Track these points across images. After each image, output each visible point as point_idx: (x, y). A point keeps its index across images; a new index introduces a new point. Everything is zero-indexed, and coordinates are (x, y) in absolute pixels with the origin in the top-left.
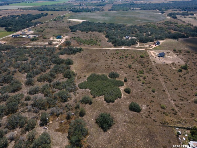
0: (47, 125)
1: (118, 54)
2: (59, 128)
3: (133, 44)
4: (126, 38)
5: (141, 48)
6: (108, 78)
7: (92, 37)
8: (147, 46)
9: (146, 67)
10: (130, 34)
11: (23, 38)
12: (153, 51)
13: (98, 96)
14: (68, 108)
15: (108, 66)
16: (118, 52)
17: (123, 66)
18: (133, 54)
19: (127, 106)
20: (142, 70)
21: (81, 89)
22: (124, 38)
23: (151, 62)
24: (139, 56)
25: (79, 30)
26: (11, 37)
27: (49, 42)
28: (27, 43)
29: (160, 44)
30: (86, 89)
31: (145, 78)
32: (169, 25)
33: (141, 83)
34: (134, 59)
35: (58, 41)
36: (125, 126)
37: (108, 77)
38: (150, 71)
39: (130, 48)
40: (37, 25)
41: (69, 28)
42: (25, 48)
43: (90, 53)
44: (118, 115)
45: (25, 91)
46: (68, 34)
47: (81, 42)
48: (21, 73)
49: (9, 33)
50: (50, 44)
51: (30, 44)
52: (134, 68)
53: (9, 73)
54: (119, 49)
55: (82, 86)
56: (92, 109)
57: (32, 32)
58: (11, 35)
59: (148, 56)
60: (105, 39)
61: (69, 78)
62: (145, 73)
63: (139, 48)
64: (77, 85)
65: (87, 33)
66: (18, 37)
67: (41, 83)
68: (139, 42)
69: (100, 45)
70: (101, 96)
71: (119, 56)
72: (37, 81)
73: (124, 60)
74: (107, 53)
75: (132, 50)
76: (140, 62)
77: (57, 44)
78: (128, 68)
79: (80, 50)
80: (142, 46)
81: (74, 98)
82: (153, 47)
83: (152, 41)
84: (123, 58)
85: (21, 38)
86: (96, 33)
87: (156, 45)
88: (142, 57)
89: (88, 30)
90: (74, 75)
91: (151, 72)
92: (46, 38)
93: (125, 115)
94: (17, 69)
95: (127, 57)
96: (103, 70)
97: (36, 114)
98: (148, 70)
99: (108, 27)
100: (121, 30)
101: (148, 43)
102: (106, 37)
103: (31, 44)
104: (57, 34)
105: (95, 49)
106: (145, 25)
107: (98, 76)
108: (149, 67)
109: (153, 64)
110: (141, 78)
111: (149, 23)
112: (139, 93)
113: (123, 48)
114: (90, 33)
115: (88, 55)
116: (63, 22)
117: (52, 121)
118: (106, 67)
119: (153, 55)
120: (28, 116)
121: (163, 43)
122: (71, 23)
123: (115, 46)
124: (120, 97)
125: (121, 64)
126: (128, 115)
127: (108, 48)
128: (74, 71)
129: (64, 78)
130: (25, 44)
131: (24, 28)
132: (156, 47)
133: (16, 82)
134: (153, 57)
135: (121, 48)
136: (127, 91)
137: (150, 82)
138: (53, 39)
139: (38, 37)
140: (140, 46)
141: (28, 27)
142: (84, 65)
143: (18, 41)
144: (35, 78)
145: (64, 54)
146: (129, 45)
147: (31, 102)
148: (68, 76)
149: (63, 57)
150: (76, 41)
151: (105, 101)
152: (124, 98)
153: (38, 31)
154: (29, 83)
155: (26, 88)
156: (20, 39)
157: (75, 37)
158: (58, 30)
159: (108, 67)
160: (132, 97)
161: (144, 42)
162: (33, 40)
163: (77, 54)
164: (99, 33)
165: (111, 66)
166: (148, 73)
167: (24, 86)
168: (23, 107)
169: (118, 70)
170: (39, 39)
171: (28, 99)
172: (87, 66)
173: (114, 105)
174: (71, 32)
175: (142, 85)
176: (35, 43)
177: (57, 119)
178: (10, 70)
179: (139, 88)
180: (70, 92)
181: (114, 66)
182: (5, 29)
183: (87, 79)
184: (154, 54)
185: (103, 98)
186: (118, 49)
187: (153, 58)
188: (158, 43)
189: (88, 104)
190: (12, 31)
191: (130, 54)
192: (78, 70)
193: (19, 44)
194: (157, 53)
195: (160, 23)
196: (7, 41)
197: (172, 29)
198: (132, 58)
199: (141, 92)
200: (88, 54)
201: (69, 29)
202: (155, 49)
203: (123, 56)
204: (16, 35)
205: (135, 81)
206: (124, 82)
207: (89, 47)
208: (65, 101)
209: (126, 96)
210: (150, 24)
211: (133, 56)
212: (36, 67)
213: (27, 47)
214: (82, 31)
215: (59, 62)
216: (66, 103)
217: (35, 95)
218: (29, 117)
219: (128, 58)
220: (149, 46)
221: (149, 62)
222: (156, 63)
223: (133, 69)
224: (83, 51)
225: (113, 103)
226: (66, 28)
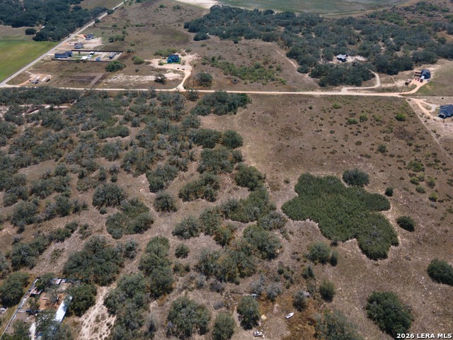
0: (257, 325)
1: (339, 110)
2: (289, 333)
3: (365, 80)
4: (340, 59)
5: (389, 90)
6: (345, 187)
7: (254, 57)
8: (400, 83)
9: (421, 149)
10: (344, 45)
11: (85, 61)
12: (422, 101)
13: (343, 241)
14: (287, 278)
15: (331, 150)
16: (339, 104)
17: (365, 148)
18: (375, 110)
19: (422, 269)
20: (416, 160)
21: (293, 219)
22: (335, 61)
23: (427, 133)
24: (391, 114)
25: (213, 34)
26: (52, 60)
27: (156, 76)
28: (102, 79)
29: (432, 77)
30: (304, 220)
31: (431, 185)
32: (432, 16)
33: (427, 200)
34: (383, 125)
35: (175, 72)
36: (437, 325)
37: (343, 182)
38: (435, 161)
39: (361, 92)
40: (100, 18)
41: (185, 27)
42: (105, 95)
43: (270, 108)
44: (410, 294)
45: (165, 227)
46: (192, 48)
47: (233, 74)
48: (131, 175)
49: (40, 45)
50: (162, 81)
51: (109, 81)
52: (393, 152)
53: (102, 179)
54: (335, 96)
55: (293, 211)
56: (344, 277)
57: (96, 42)
58: (51, 54)
59: (413, 115)
60: (287, 61)
61: (252, 189)
62: (427, 169)
63: (383, 90)
64: (279, 210)
65: (236, 42)
66: (69, 58)
67: (191, 202)
68: (378, 71)
69: (283, 83)
70: (350, 241)
71: (344, 116)
72: (180, 197)
73: (361, 129)
74: (311, 108)
75: (368, 97)
76: (402, 134)
77: (177, 82)
78: (380, 154)
79: (244, 100)
80: (389, 85)
81: (288, 248)
82: (416, 86)
83: (409, 68)
84: (354, 122)
85: (78, 61)
86: (259, 43)
87: (422, 81)
88: (400, 119)
89: (235, 35)
90: (260, 178)
91: (440, 165)
92: (141, 63)
93: (427, 296)
94: (117, 164)
95: (363, 119)
96: (322, 161)
97: (219, 294)
98: (431, 160)
99: (282, 25)
100: (319, 34)
101: (400, 73)
102: (290, 55)
103: (112, 83)
104: (164, 49)
105: (278, 95)
106: (372, 17)
107: (319, 181)
108: (428, 151)
109: (437, 141)
110: (423, 184)
111: (380, 7)
112: (435, 228)
113: (345, 91)
114: (245, 44)
115: (268, 115)
116: (161, 7)
117: (265, 313)
118: (326, 150)
119: (427, 112)
120: (204, 301)
121: (436, 73)
122: (183, 11)
123: (322, 85)
124: (396, 244)
125: (359, 143)
126: (435, 295)
127: (308, 90)
128: (253, 165)
129: (240, 187)
130: (98, 83)
131: (72, 31)
132: (424, 86)
133: (133, 203)
134: (429, 118)
135: (340, 91)
136: (406, 225)
137: (447, 196)
138: (160, 64)
139: (119, 59)
140: (384, 86)
141: (81, 26)
142: (270, 146)
143: (76, 71)
144: (174, 189)
145: (209, 113)
146: (355, 83)
147: (191, 261)
148: (250, 184)
149: (209, 123)
150: (218, 69)
151: (365, 256)
152: (405, 245)
153: (112, 40)
154: (166, 206)
155: (162, 220)
156: (78, 65)
157: (213, 59)
158: (159, 33)
159: (331, 153)
160: (423, 241)
161: (390, 73)
162: (113, 68)
163: (241, 111)
164: (266, 43)
165: (337, 147)
166: (432, 168)
167: (157, 214)
168: (181, 276)
169: (359, 160)
170: (125, 67)
171: (182, 253)
172: (279, 151)
173: (389, 266)
174: (196, 39)
175: (432, 206)
176: (119, 77)
177: (275, 310)
178: (105, 168)
179: (428, 215)
180: (271, 229)
181: (343, 149)
182: (28, 32)
183: (296, 191)
184: (428, 108)
185: (357, 247)
186: (332, 96)
187: (428, 120)
188: (427, 76)
189: (329, 264)
190: (46, 40)
191: (368, 109)
192: (263, 162)
193: (83, 82)
194: (434, 107)
195: (407, 9)
196: (48, 71)
197: (444, 29)
198: (378, 121)
199: (439, 225)
200: (267, 112)
201: (186, 31)
202: (423, 92)
203: (356, 117)
204: (64, 54)
205: (412, 193)
206: (387, 197)
207: (260, 90)
208: (272, 256)
209: (408, 237)
210: (381, 10)
211: (377, 117)
212: (159, 157)
213: (109, 92)
214: (223, 37)
215: (206, 140)
216: (276, 262)
217: (192, 239)
218: (208, 304)
219: (367, 124)
220: (407, 84)
221: (422, 133)
222: (442, 136)
223: (392, 156)
224: (250, 102)
225: (386, 260)
226: (178, 29)
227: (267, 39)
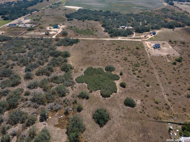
0: (46, 120)
1: (114, 45)
2: (58, 123)
3: (129, 35)
4: (122, 27)
5: (137, 38)
6: (104, 72)
7: (88, 26)
8: (143, 36)
9: (141, 59)
10: (126, 23)
11: (20, 27)
12: (149, 42)
13: (95, 91)
14: (66, 103)
15: (104, 59)
16: (115, 43)
17: (119, 59)
18: (129, 45)
19: (123, 101)
20: (137, 63)
21: (78, 83)
22: (121, 28)
23: (146, 54)
24: (135, 47)
25: (76, 19)
26: (7, 26)
27: (46, 32)
28: (24, 33)
29: (156, 34)
30: (83, 83)
31: (140, 72)
32: (166, 13)
33: (136, 77)
34: (130, 51)
35: (55, 31)
36: (120, 121)
37: (104, 70)
38: (146, 63)
39: (126, 39)
40: (33, 13)
41: (66, 16)
42: (23, 39)
43: (87, 44)
44: (113, 110)
45: (25, 85)
46: (65, 23)
47: (77, 32)
48: (19, 67)
49: (5, 21)
50: (47, 34)
51: (27, 34)
52: (130, 60)
53: (8, 67)
54: (115, 40)
55: (79, 80)
56: (89, 104)
57: (28, 21)
58: (8, 25)
59: (143, 47)
60: (101, 28)
61: (66, 72)
62: (140, 66)
63: (135, 38)
64: (74, 80)
65: (83, 21)
66: (14, 26)
67: (40, 76)
68: (136, 32)
69: (96, 36)
70: (98, 91)
71: (115, 47)
72: (36, 74)
73: (120, 52)
74: (103, 44)
75: (128, 41)
76: (136, 54)
77: (54, 34)
78: (124, 61)
79: (77, 41)
80: (138, 37)
81: (71, 93)
82: (149, 37)
83: (148, 31)
84: (119, 50)
85: (17, 27)
86: (93, 22)
87: (151, 36)
88: (137, 49)
89: (84, 19)
90: (71, 68)
91: (146, 65)
92: (42, 28)
93: (120, 110)
94: (15, 62)
95: (123, 48)
96: (99, 63)
97: (36, 109)
98: (144, 63)
99: (104, 16)
100: (117, 19)
101: (144, 33)
102: (103, 26)
103: (28, 35)
104: (53, 24)
105: (92, 40)
106: (141, 13)
107: (95, 69)
108: (144, 60)
109: (149, 56)
110: (136, 72)
111: (146, 10)
112: (134, 87)
113: (120, 38)
114: (87, 22)
115: (85, 47)
116: (59, 9)
117: (51, 116)
118: (103, 59)
119: (149, 46)
120: (28, 112)
121: (159, 33)
122: (67, 11)
123: (111, 36)
124: (116, 92)
125: (117, 57)
126: (123, 111)
127: (105, 38)
128: (71, 64)
129: (62, 71)
130: (22, 34)
131: (20, 17)
132: (152, 37)
133: (15, 76)
134: (149, 49)
135: (117, 38)
136: (123, 85)
137: (145, 76)
138: (50, 29)
139: (34, 27)
140: (136, 37)
141: (24, 15)
142: (81, 57)
143: (15, 30)
144: (34, 72)
145: (61, 45)
146: (125, 36)
147: (30, 97)
148: (66, 70)
149: (60, 49)
150: (72, 31)
151: (101, 96)
152: (119, 93)
153: (34, 20)
154: (28, 77)
155: (25, 82)
156: (17, 29)
157: (71, 27)
158: (55, 18)
159: (104, 60)
160: (128, 91)
161: (140, 32)
162: (30, 29)
163: (74, 45)
164: (95, 22)
165: (108, 58)
166: (143, 66)
167: (24, 80)
168: (23, 102)
169: (114, 63)
170: (35, 29)
171: (27, 94)
172: (84, 59)
173: (109, 100)
174: (68, 20)
175: (137, 79)
176: (32, 33)
177: (56, 115)
178: (9, 63)
179: (134, 82)
180: (67, 86)
181: (110, 59)
182: (2, 17)
183: (84, 73)
184: (150, 45)
185: (100, 93)
186: (114, 40)
187: (148, 49)
188: (154, 34)
189: (85, 99)
190: (8, 20)
191: (126, 45)
192: (76, 63)
193: (16, 34)
194: (153, 45)
195: (156, 11)
196: (4, 30)
197: (169, 18)
198: (128, 49)
199: (136, 86)
200: (85, 45)
201: (65, 18)
202: (151, 39)
203: (119, 48)
204: (13, 25)
205: (131, 75)
206: (120, 76)
207: (86, 38)
208: (63, 95)
209: (122, 90)
210: (146, 11)
211: (128, 48)
212: (34, 60)
213: (24, 38)
214: (79, 20)
215: (56, 55)
216: (64, 98)
217: (34, 89)
218: (29, 112)
219: (124, 50)
220: (145, 36)
221: (144, 54)
222: (152, 55)
223: (128, 61)
224: (79, 42)
225: (109, 98)
226: (62, 17)
227: (96, 20)
